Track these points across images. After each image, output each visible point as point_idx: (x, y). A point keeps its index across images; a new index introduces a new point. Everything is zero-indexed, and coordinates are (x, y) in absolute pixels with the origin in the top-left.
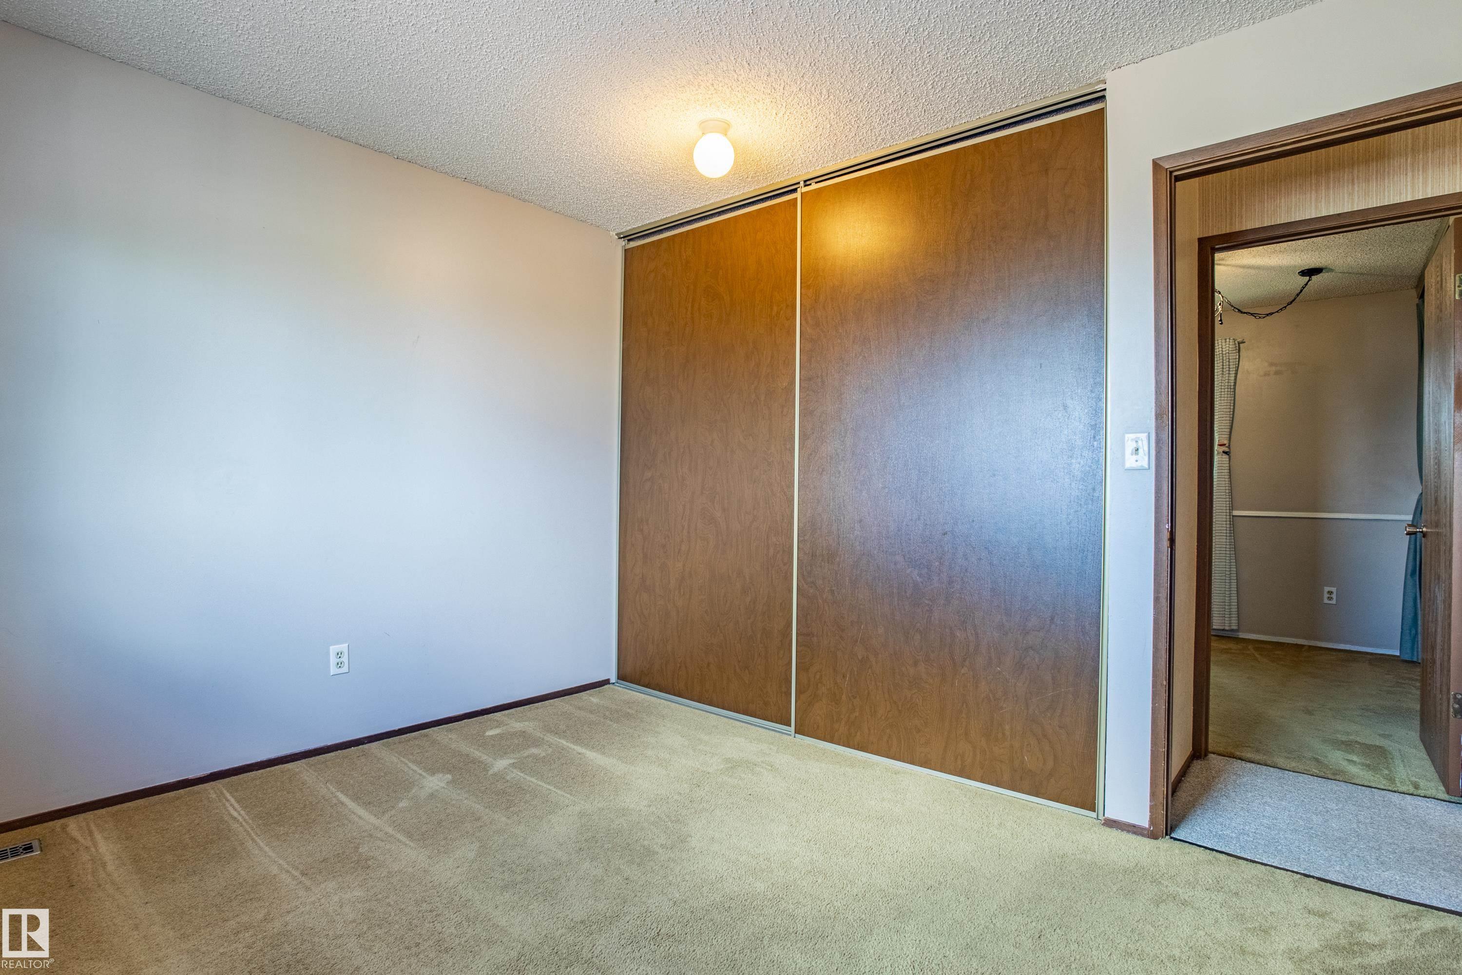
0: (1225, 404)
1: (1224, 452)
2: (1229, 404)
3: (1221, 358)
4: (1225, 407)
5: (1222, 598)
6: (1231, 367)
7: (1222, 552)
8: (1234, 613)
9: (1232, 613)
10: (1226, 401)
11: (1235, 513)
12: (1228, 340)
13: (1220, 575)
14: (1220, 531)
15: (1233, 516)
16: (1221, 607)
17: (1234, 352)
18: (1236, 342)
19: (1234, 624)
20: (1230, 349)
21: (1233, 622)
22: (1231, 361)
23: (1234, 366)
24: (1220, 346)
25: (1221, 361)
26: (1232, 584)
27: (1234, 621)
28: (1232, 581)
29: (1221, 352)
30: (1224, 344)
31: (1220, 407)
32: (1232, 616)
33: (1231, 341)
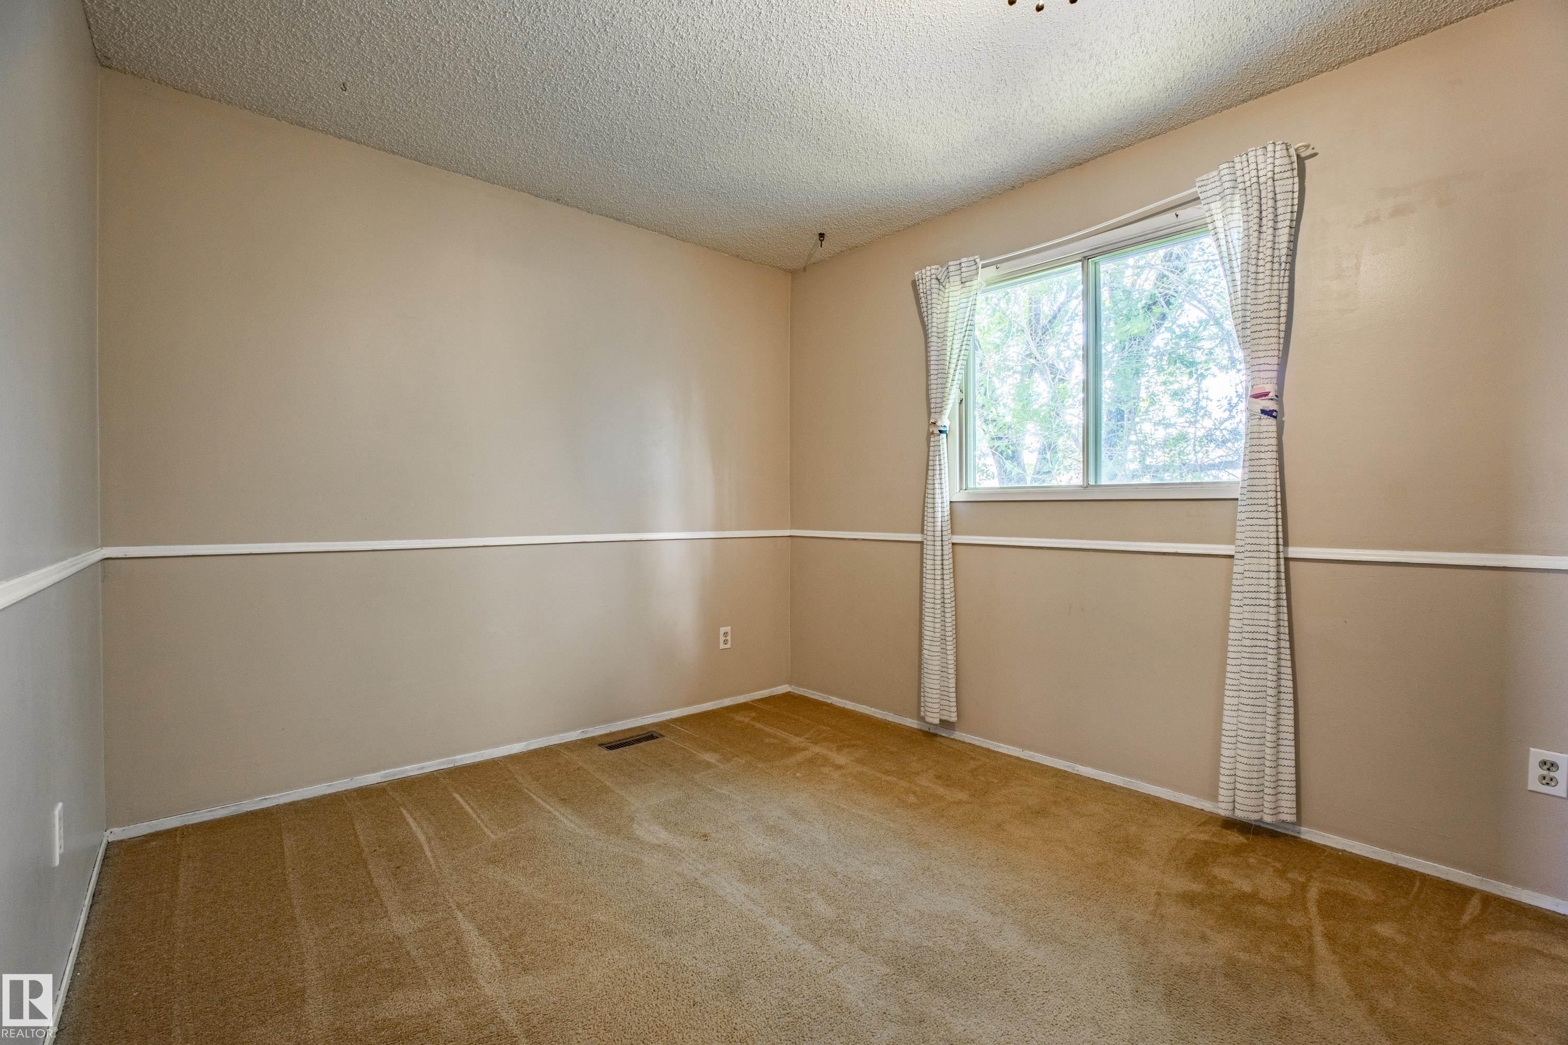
0: (1267, 299)
1: (1263, 412)
2: (1276, 299)
3: (1255, 193)
4: (1265, 306)
5: (1256, 748)
6: (1280, 211)
7: (1259, 643)
8: (1287, 784)
9: (1281, 783)
10: (1267, 293)
11: (1293, 552)
12: (1270, 148)
13: (1251, 695)
14: (1253, 595)
15: (1287, 559)
16: (1256, 768)
17: (1288, 174)
18: (1292, 152)
19: (1286, 810)
20: (1277, 170)
21: (1283, 803)
22: (1278, 197)
23: (1289, 209)
24: (1253, 166)
25: (1256, 200)
26: (1282, 716)
27: (1288, 803)
28: (1283, 709)
29: (1254, 180)
30: (1261, 159)
31: (1254, 308)
32: (1280, 789)
33: (1278, 148)
